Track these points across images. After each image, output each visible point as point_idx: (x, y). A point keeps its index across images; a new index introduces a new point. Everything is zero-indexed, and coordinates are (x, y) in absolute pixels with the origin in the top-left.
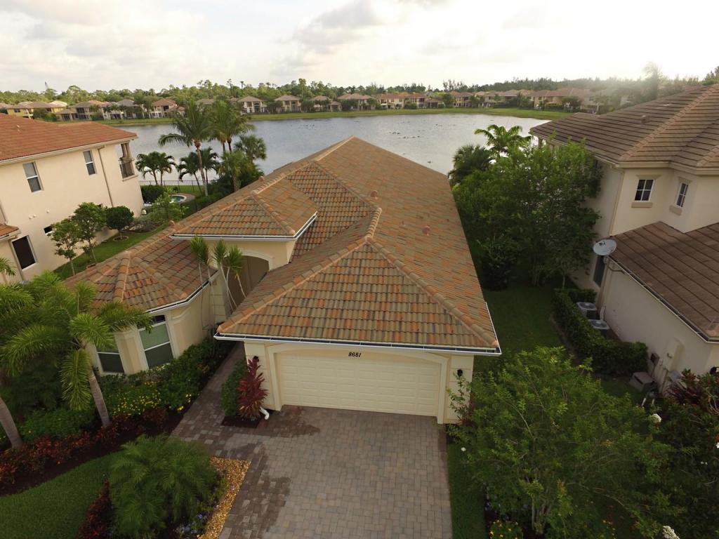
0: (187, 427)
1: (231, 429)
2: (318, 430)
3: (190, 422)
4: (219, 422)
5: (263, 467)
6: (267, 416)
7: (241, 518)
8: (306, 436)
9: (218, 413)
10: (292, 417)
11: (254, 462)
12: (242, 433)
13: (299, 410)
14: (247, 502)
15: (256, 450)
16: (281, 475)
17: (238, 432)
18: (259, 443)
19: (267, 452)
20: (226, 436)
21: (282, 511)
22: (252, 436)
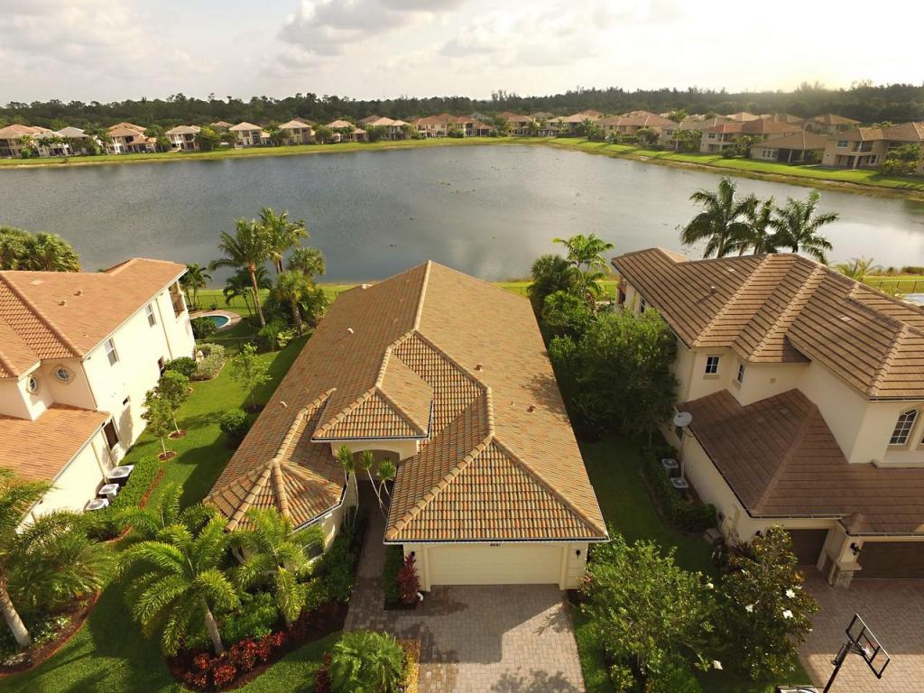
0: (356, 615)
1: (394, 613)
2: (466, 606)
3: (357, 610)
4: (382, 606)
5: (432, 644)
6: (422, 598)
7: (428, 686)
8: (459, 613)
9: (378, 598)
10: (441, 596)
11: (423, 639)
12: (405, 615)
13: (446, 588)
14: (429, 674)
15: (422, 629)
16: (449, 648)
17: (401, 615)
18: (422, 623)
19: (431, 630)
20: (394, 620)
21: (458, 678)
22: (414, 618)
